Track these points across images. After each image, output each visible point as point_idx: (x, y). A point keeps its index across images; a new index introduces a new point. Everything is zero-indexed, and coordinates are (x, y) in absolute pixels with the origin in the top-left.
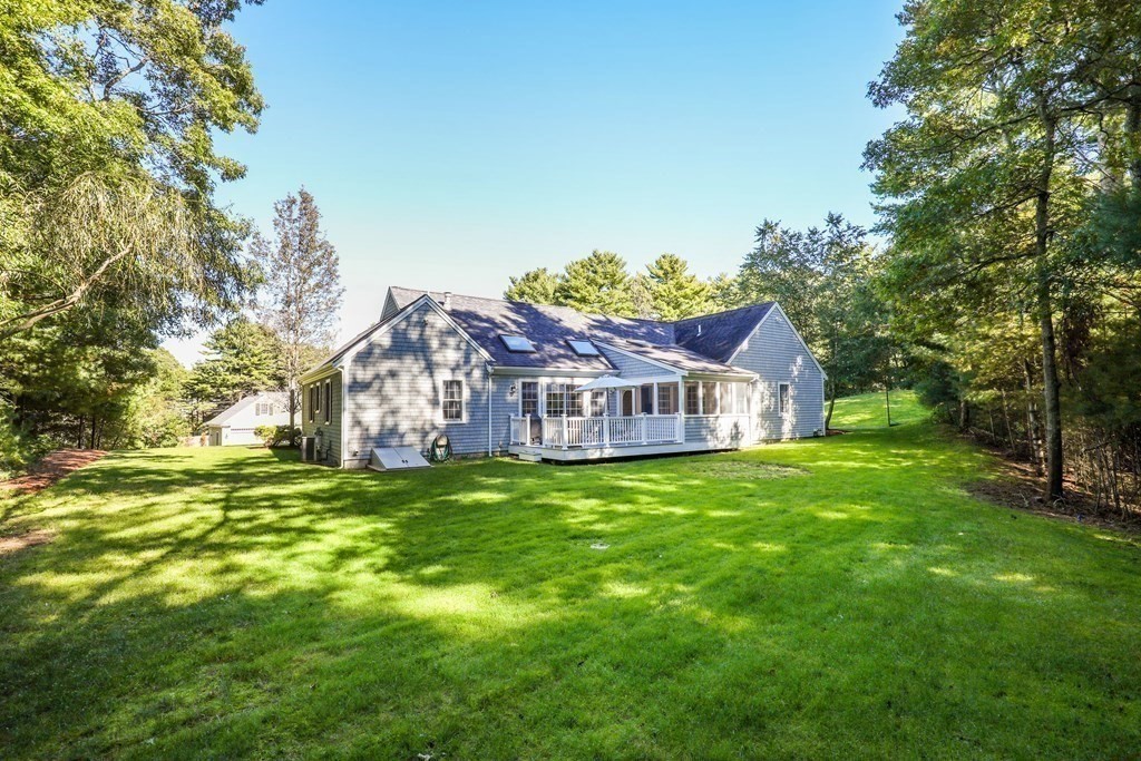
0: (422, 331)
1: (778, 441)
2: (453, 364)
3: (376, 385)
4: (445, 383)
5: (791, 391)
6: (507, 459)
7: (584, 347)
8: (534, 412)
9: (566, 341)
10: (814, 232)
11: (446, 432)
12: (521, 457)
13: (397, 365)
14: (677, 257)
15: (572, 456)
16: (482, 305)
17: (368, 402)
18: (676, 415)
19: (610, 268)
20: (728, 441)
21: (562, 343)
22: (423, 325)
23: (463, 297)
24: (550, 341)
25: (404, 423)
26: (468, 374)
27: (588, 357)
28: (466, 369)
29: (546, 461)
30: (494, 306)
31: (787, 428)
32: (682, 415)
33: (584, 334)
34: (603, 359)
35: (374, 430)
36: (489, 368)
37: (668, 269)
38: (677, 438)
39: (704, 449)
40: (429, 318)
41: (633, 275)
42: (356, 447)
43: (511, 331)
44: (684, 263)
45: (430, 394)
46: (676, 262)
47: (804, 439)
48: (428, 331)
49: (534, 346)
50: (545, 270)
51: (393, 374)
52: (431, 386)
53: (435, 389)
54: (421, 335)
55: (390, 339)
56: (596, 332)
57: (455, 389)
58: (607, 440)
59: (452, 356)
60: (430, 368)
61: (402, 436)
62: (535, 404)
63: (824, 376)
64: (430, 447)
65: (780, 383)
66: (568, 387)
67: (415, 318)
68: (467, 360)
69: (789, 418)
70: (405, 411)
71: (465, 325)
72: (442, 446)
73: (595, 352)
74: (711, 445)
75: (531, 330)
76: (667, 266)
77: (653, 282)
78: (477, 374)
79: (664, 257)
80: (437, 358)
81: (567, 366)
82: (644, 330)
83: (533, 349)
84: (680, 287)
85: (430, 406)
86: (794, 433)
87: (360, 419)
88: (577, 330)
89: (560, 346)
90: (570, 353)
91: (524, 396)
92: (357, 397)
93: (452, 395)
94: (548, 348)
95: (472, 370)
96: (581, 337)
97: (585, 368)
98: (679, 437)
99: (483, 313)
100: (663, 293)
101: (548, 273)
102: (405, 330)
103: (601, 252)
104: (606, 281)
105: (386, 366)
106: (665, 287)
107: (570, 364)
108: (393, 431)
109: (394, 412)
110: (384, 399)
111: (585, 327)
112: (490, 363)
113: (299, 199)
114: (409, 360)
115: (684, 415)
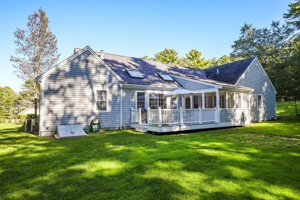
0: (87, 65)
1: (257, 122)
2: (103, 82)
3: (61, 91)
4: (98, 91)
5: (262, 99)
6: (130, 131)
7: (166, 77)
8: (143, 107)
9: (158, 75)
10: (265, 30)
11: (98, 117)
12: (136, 130)
13: (73, 82)
14: (197, 50)
15: (165, 130)
16: (119, 58)
17: (57, 100)
18: (215, 108)
19: (171, 55)
20: (240, 122)
21: (156, 75)
22: (87, 61)
23: (110, 54)
24: (150, 74)
25: (76, 112)
26: (111, 88)
27: (169, 81)
28: (109, 85)
29: (149, 132)
30: (124, 59)
31: (261, 115)
32: (218, 109)
33: (166, 72)
34: (176, 83)
35: (60, 115)
36: (121, 85)
37: (194, 55)
38: (216, 120)
39: (229, 126)
40: (90, 58)
41: (181, 57)
42: (49, 124)
43: (132, 69)
44: (200, 53)
45: (91, 97)
46: (197, 52)
47: (269, 121)
48: (90, 65)
49: (143, 76)
50: (147, 56)
51: (71, 86)
52: (91, 93)
53: (93, 94)
54: (86, 67)
55: (69, 68)
56: (171, 71)
57: (103, 95)
58: (182, 121)
59: (102, 78)
60: (91, 84)
61: (76, 118)
62: (144, 103)
63: (276, 92)
64: (89, 124)
65: (258, 95)
66: (159, 95)
67: (83, 57)
68: (110, 80)
69: (262, 111)
70: (77, 105)
71: (111, 65)
72: (96, 124)
73: (172, 79)
74: (233, 123)
75: (142, 69)
76: (193, 54)
77: (188, 60)
78: (115, 87)
79: (192, 51)
80: (95, 78)
81: (160, 85)
82: (192, 72)
83: (142, 77)
84: (199, 62)
85: (91, 103)
86: (264, 118)
87: (53, 110)
88: (163, 70)
89: (156, 76)
90: (161, 80)
91: (138, 100)
92: (51, 98)
93: (102, 98)
94: (150, 77)
95: (112, 85)
96: (165, 73)
97: (168, 86)
98: (217, 120)
99: (120, 61)
100: (192, 64)
101: (148, 58)
102: (77, 63)
103: (168, 49)
104: (170, 60)
105: (66, 82)
106: (193, 62)
107: (161, 84)
108: (70, 116)
109: (71, 106)
110: (66, 99)
111: (167, 69)
112: (121, 82)
113: (39, 14)
114: (79, 79)
115: (219, 109)
